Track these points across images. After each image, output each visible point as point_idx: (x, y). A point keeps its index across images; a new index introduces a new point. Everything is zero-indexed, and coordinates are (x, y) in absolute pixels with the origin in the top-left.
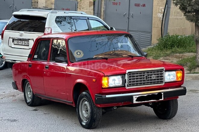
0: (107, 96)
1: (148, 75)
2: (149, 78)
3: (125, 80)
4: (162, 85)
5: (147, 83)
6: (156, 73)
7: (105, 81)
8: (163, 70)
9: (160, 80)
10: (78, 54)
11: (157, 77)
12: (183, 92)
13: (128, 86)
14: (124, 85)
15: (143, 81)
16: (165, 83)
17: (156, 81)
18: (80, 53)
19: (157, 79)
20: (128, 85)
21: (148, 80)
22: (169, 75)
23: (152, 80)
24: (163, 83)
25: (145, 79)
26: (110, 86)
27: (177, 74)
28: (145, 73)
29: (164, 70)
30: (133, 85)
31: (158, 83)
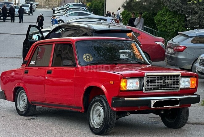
0: (126, 99)
1: (165, 80)
2: (166, 82)
3: (143, 83)
4: (177, 92)
5: (164, 88)
6: (173, 78)
7: (123, 84)
8: (179, 75)
9: (175, 86)
11: (173, 82)
13: (145, 90)
14: (141, 89)
15: (161, 85)
16: (181, 89)
17: (172, 86)
19: (173, 85)
20: (145, 89)
21: (165, 85)
22: (184, 82)
23: (168, 85)
24: (178, 89)
25: (162, 83)
26: (128, 89)
27: (192, 80)
28: (162, 77)
29: (181, 76)
30: (151, 89)
31: (174, 88)
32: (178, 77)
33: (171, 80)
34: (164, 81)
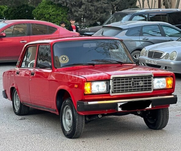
0: (90, 103)
1: (135, 81)
2: (135, 84)
3: (110, 86)
4: (149, 93)
5: (133, 90)
6: (144, 79)
7: (87, 87)
8: (151, 76)
9: (148, 87)
10: (63, 60)
11: (145, 83)
12: (174, 101)
13: (112, 93)
14: (108, 92)
15: (130, 87)
16: (154, 90)
17: (144, 87)
18: (66, 59)
19: (145, 86)
20: (112, 91)
21: (135, 87)
22: (158, 82)
23: (139, 86)
24: (151, 90)
25: (132, 85)
26: (93, 92)
27: (167, 81)
28: (131, 79)
29: (153, 76)
30: (119, 91)
31: (146, 89)
32: (150, 78)
33: (143, 81)
34: (133, 83)
